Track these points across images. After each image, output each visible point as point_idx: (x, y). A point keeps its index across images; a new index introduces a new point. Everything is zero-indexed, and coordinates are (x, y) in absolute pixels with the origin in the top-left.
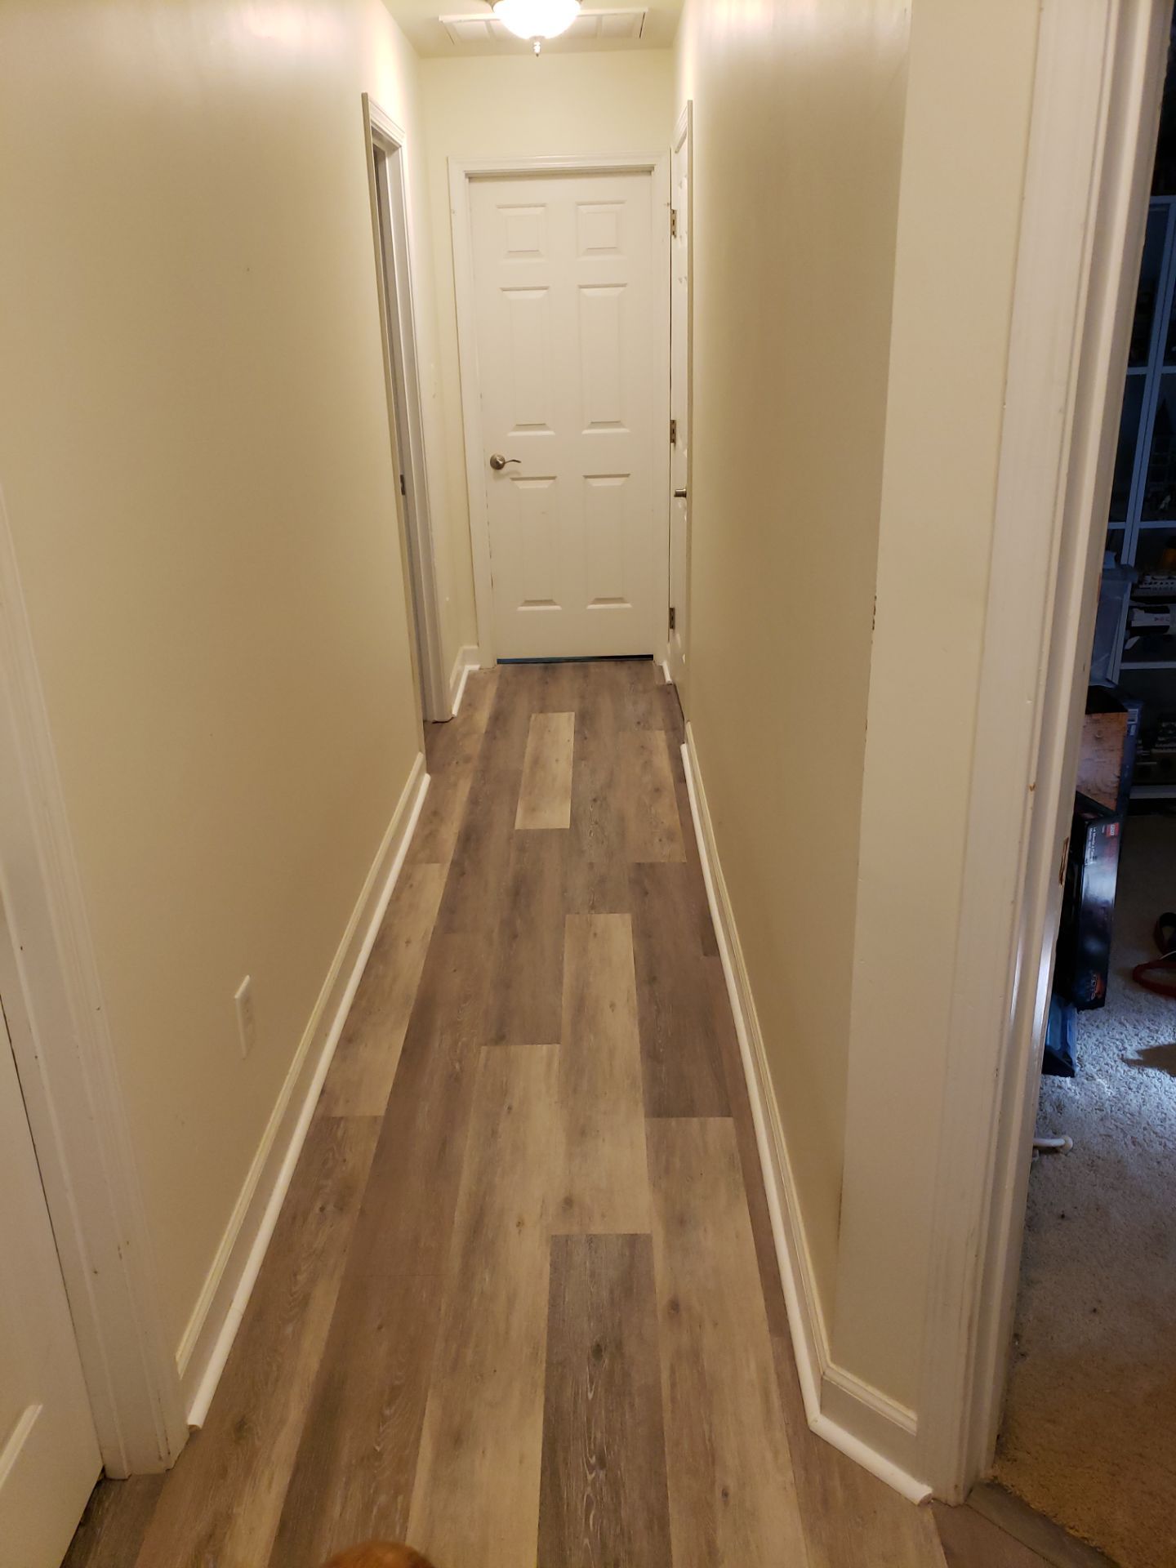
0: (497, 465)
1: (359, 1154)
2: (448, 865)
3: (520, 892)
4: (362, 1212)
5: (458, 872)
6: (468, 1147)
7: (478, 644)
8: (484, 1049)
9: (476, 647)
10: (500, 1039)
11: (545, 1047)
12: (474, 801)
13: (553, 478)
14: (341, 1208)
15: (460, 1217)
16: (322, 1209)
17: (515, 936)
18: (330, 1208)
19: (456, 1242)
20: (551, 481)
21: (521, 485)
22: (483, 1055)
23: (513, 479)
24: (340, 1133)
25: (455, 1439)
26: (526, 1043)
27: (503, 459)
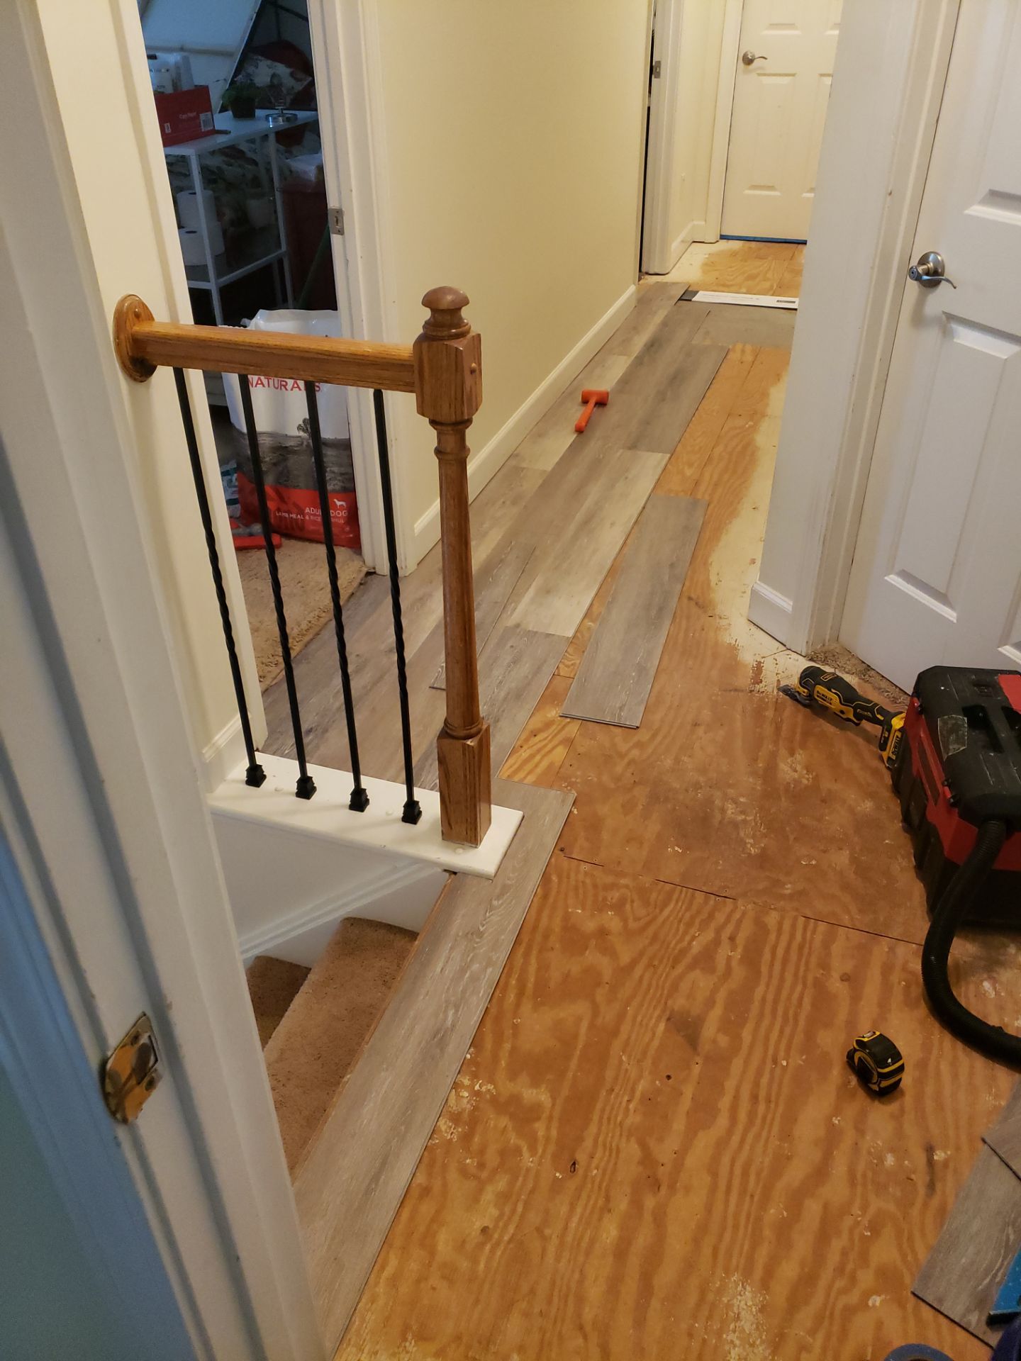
0: (748, 61)
1: (530, 486)
2: (633, 358)
3: (677, 379)
4: (525, 507)
5: (639, 362)
6: (594, 492)
7: (706, 221)
8: (621, 451)
9: (704, 223)
10: (633, 447)
11: (661, 454)
12: (664, 324)
13: (793, 75)
14: (514, 503)
15: (579, 517)
16: (504, 502)
17: (664, 400)
18: (508, 503)
19: (572, 528)
20: (791, 78)
21: (766, 80)
22: (619, 454)
23: (759, 75)
24: (522, 475)
25: (547, 591)
26: (648, 451)
27: (753, 56)
